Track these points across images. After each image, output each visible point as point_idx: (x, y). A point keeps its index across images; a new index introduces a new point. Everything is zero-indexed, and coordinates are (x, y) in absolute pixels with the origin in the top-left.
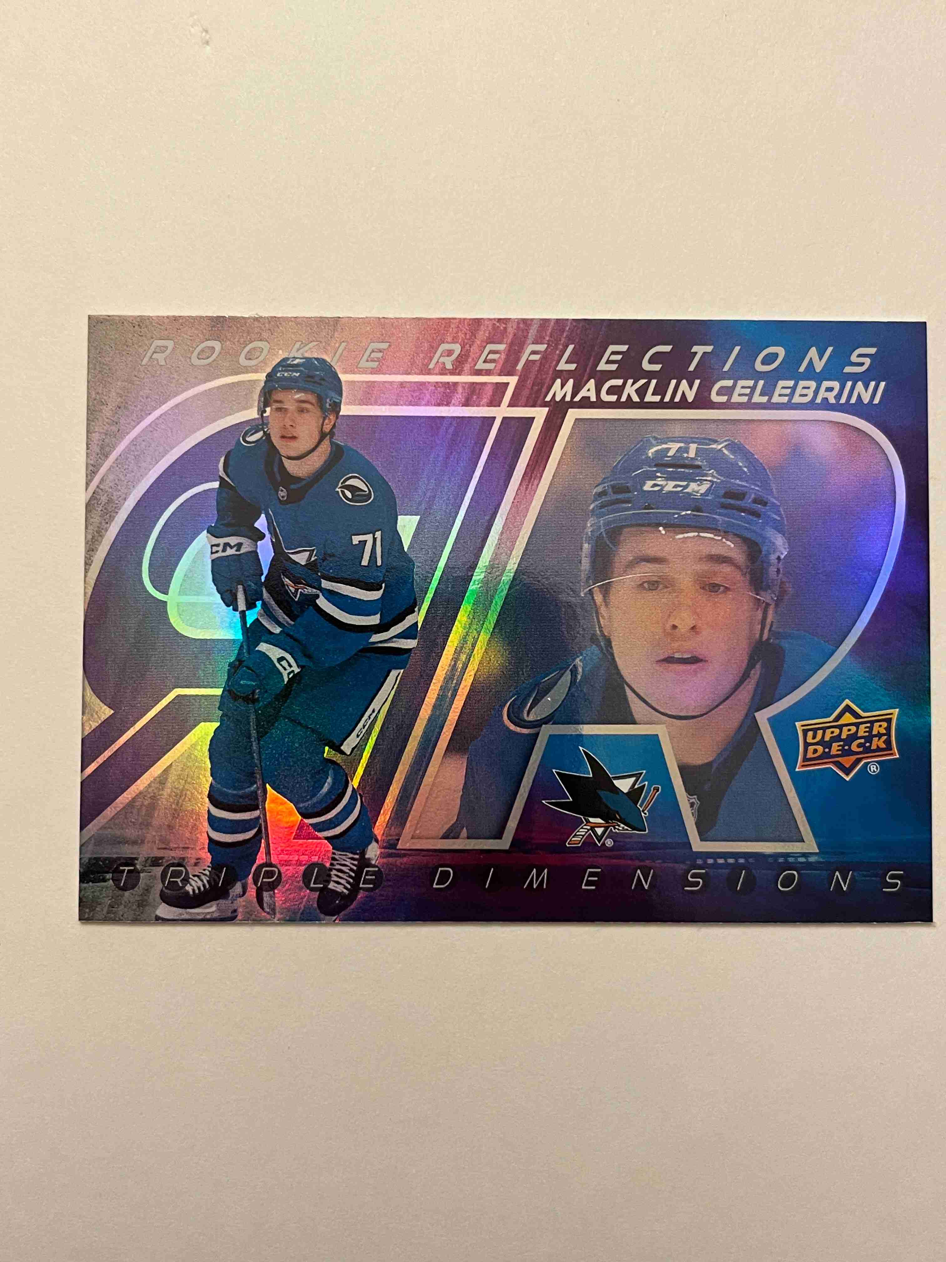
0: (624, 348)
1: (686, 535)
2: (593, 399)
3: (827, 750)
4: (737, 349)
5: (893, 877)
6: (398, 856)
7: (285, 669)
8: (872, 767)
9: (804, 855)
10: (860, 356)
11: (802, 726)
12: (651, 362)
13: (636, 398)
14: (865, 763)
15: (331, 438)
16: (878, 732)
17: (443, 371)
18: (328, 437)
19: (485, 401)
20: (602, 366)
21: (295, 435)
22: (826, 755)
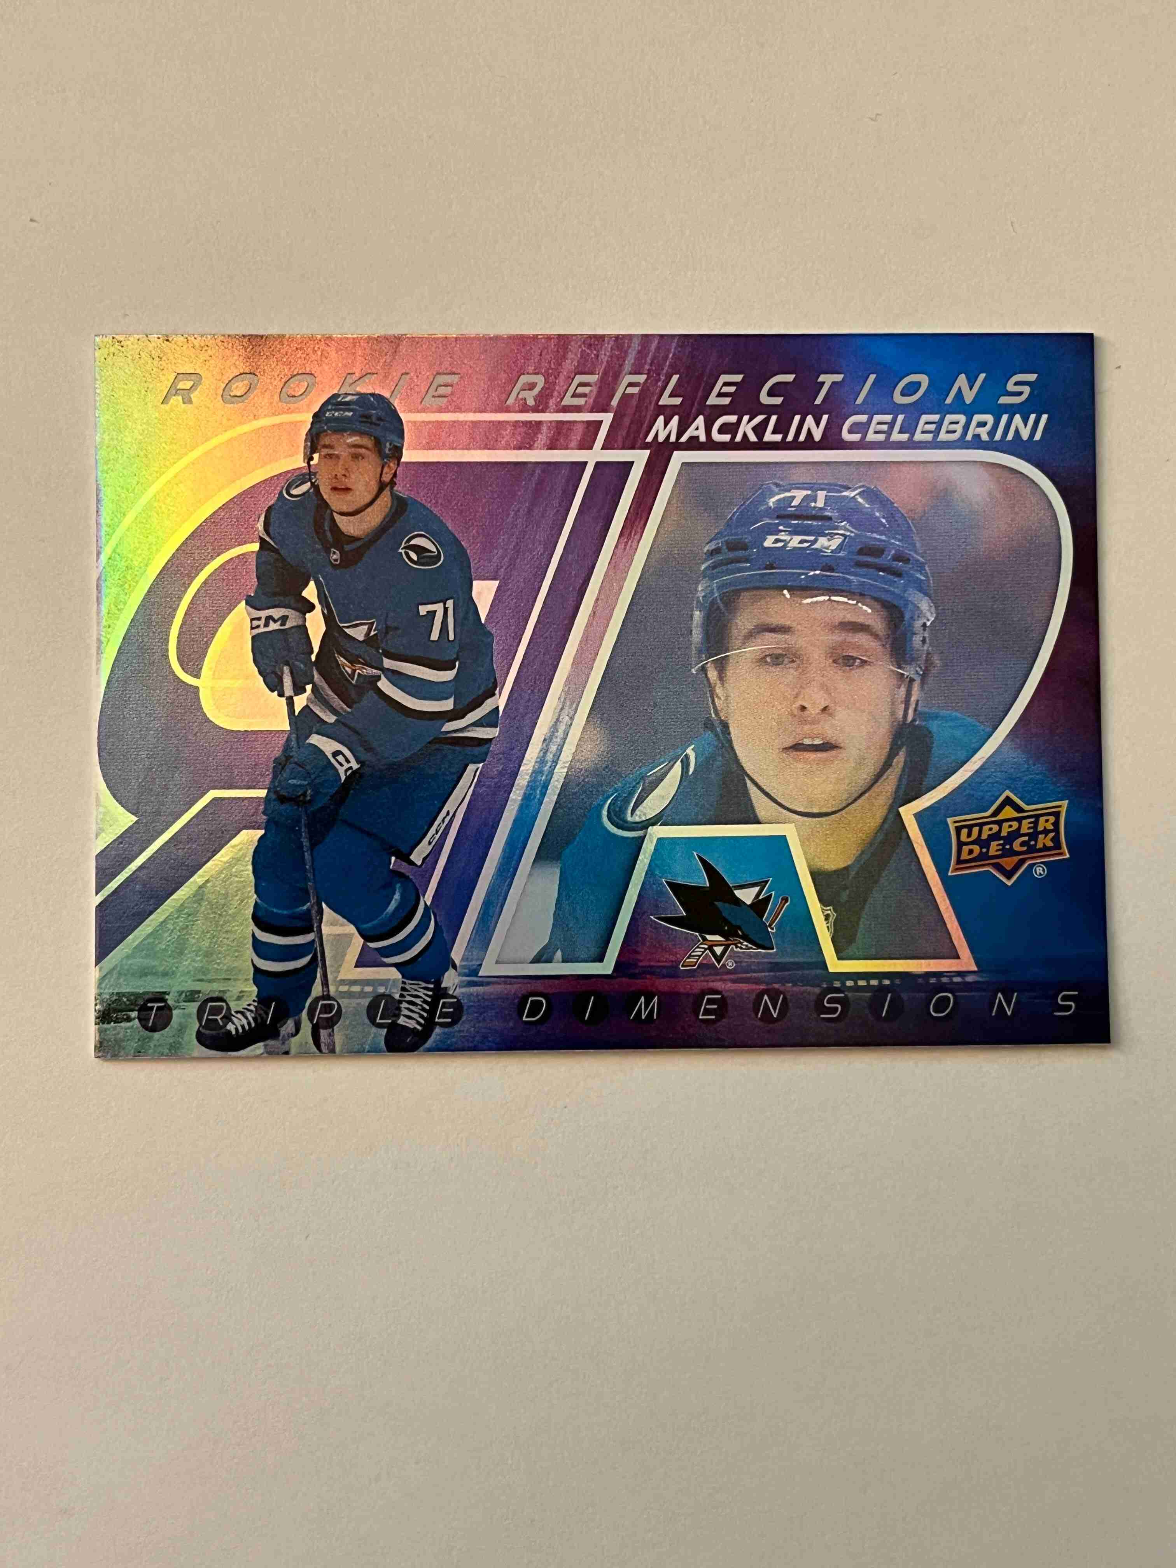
0: (738, 378)
1: (815, 599)
2: (703, 438)
3: (984, 850)
4: (872, 377)
5: (1065, 998)
6: (481, 984)
7: (342, 765)
8: (1037, 869)
9: (960, 974)
10: (1017, 383)
11: (956, 822)
12: (771, 394)
13: (753, 438)
14: (1030, 864)
15: (392, 488)
16: (1045, 827)
17: (524, 408)
18: (388, 488)
19: (573, 444)
20: (712, 400)
21: (349, 486)
22: (983, 857)
